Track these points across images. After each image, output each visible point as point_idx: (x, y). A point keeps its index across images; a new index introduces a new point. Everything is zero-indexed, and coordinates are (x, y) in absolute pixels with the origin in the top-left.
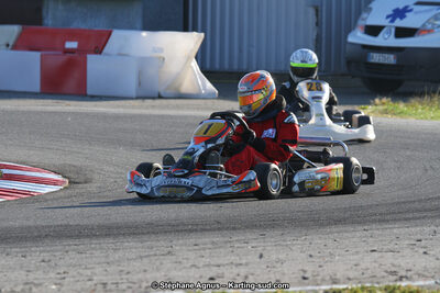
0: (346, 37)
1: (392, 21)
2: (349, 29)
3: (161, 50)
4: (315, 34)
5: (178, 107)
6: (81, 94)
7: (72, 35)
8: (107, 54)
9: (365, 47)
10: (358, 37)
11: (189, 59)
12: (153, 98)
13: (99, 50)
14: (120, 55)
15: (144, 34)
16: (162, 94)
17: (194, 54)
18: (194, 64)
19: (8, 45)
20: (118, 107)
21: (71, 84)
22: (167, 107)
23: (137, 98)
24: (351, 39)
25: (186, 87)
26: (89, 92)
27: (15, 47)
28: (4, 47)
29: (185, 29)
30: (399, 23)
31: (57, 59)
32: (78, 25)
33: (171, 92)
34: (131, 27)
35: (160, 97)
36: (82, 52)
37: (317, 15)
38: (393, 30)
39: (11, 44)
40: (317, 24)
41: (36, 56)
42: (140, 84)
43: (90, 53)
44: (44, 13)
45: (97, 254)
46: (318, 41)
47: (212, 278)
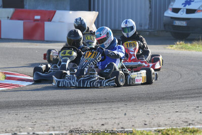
0: (163, 13)
1: (185, 6)
2: (165, 10)
4: (149, 12)
7: (38, 13)
8: (54, 22)
9: (172, 18)
10: (169, 13)
11: (91, 23)
13: (50, 20)
14: (60, 22)
15: (71, 12)
17: (94, 22)
18: (94, 26)
19: (8, 18)
20: (59, 46)
24: (166, 14)
27: (12, 19)
28: (6, 18)
29: (90, 10)
30: (188, 7)
32: (40, 8)
34: (65, 9)
36: (42, 20)
37: (150, 3)
38: (185, 10)
39: (10, 17)
40: (150, 8)
41: (21, 22)
43: (46, 21)
44: (25, 3)
45: (50, 113)
46: (151, 15)
47: (103, 125)
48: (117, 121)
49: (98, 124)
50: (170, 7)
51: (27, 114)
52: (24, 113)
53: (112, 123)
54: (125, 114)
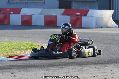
3: (102, 15)
5: (106, 30)
6: (81, 27)
7: (78, 11)
11: (110, 17)
12: (100, 28)
13: (85, 15)
14: (91, 16)
15: (98, 11)
16: (103, 27)
18: (111, 19)
19: (61, 14)
20: (90, 30)
21: (78, 24)
22: (103, 30)
23: (96, 28)
25: (109, 25)
26: (83, 26)
27: (63, 15)
29: (110, 9)
31: (74, 18)
32: (81, 8)
33: (105, 26)
34: (95, 9)
35: (102, 28)
36: (81, 16)
39: (62, 14)
42: (96, 24)
43: (83, 16)
44: (72, 6)
45: (67, 70)
47: (94, 77)
48: (104, 74)
49: (92, 76)
51: (52, 71)
52: (52, 70)
53: (100, 76)
54: (111, 71)
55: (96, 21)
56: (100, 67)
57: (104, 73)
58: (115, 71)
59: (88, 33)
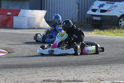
0: (87, 12)
1: (100, 8)
2: (87, 10)
6: (12, 27)
9: (92, 15)
10: (90, 12)
11: (42, 18)
12: (32, 29)
13: (17, 15)
14: (23, 16)
17: (44, 17)
18: (44, 19)
20: (22, 31)
21: (9, 25)
24: (88, 13)
30: (101, 8)
33: (37, 27)
37: (78, 6)
38: (100, 10)
40: (78, 8)
46: (79, 13)
50: (91, 8)
55: (28, 22)
56: (49, 70)
57: (56, 76)
58: (66, 74)
59: (22, 34)
